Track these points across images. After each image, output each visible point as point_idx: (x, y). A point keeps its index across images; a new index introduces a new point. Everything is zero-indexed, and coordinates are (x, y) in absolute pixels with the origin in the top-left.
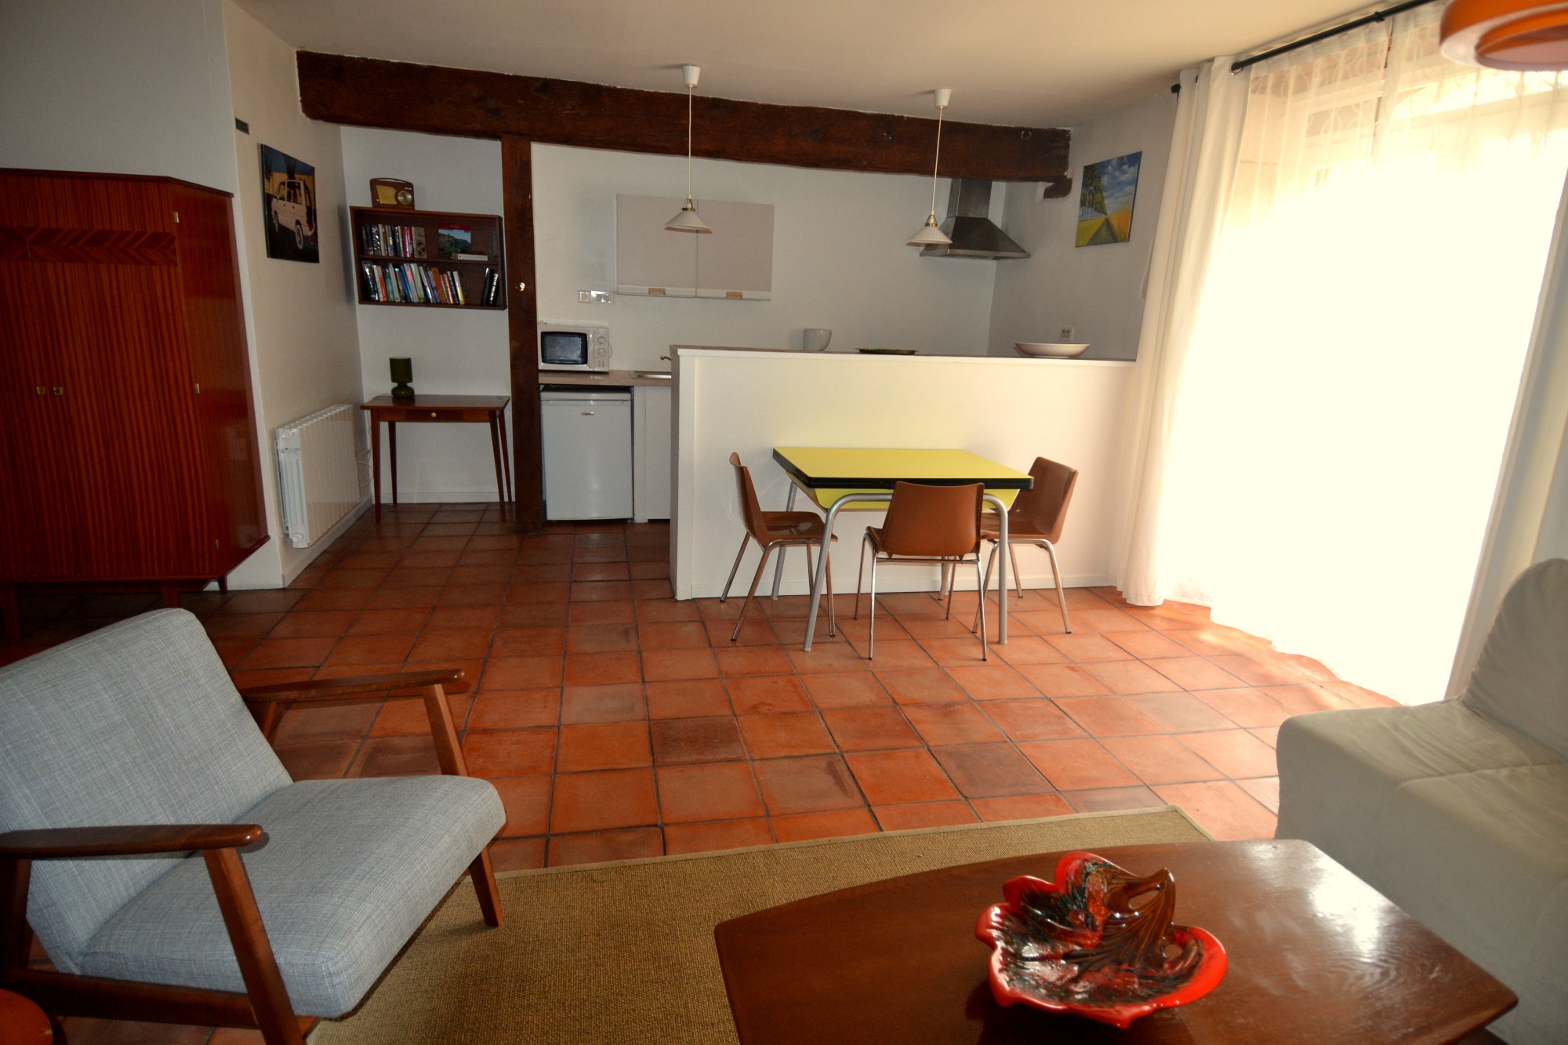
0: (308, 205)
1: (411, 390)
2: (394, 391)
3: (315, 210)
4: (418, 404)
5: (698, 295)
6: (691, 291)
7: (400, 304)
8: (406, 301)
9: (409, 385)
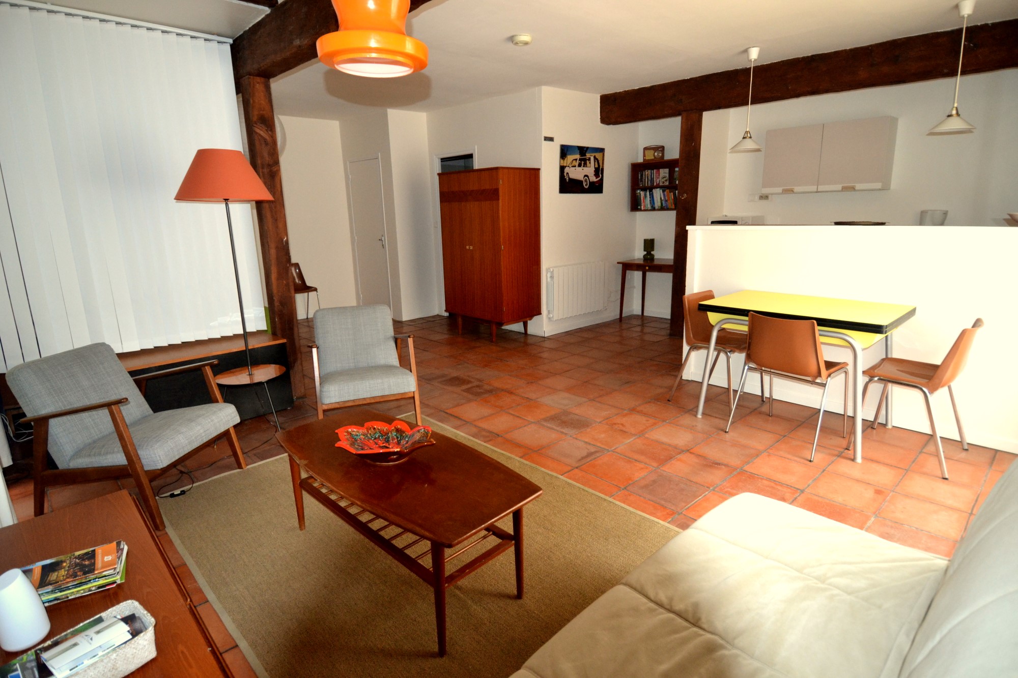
0: (597, 166)
1: (653, 256)
2: (644, 256)
3: (602, 170)
4: (656, 262)
5: (819, 190)
6: (814, 188)
7: (650, 210)
8: (653, 209)
9: (652, 253)
